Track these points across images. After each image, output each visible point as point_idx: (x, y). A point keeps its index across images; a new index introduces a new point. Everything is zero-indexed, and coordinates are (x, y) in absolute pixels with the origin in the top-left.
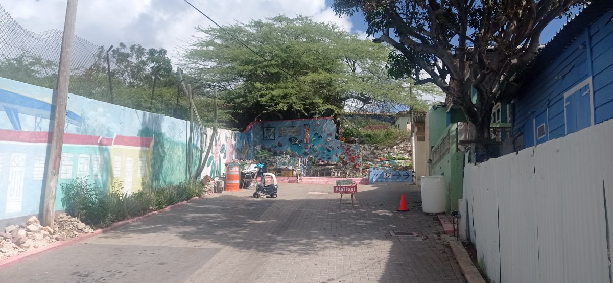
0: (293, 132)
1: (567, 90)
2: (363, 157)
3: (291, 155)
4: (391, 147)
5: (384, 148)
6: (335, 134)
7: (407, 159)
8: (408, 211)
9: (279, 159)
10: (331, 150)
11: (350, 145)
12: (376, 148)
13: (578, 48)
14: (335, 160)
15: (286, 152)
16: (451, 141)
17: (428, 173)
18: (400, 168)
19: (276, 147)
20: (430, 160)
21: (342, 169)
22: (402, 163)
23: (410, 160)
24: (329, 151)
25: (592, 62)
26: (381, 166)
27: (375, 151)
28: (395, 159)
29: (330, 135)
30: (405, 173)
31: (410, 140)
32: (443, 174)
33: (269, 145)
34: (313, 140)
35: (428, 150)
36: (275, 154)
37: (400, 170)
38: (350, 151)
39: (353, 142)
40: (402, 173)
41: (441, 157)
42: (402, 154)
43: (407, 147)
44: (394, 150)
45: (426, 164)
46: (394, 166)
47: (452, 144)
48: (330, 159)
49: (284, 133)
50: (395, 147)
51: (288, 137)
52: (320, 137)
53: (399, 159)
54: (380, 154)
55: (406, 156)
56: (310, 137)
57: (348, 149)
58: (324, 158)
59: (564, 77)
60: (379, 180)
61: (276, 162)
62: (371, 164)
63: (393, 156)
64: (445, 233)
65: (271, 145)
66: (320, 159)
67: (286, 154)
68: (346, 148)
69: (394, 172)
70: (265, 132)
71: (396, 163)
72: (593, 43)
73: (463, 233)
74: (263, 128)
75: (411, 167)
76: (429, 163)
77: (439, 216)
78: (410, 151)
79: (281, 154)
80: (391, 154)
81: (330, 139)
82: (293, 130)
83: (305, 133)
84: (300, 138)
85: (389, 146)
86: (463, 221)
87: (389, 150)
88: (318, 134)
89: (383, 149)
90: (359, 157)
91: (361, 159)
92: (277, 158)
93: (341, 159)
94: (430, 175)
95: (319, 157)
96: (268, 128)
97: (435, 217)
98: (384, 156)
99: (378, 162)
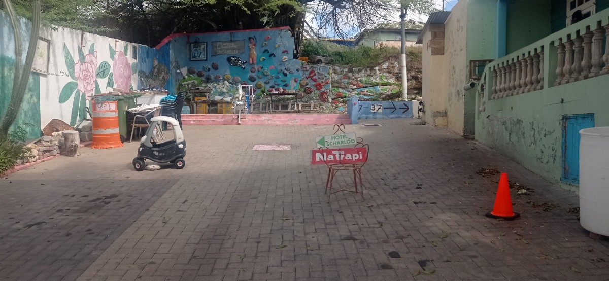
0: (233, 49)
2: (333, 82)
3: (231, 81)
4: (372, 68)
5: (362, 70)
6: (292, 51)
7: (393, 84)
9: (215, 87)
10: (288, 73)
11: (315, 66)
12: (351, 71)
14: (293, 87)
15: (223, 78)
18: (384, 96)
19: (209, 70)
21: (303, 100)
22: (387, 90)
23: (397, 85)
24: (285, 75)
26: (358, 94)
27: (350, 74)
28: (377, 84)
29: (286, 52)
30: (402, 104)
33: (198, 67)
34: (261, 60)
36: (208, 80)
38: (315, 75)
39: (319, 62)
40: (398, 104)
42: (386, 77)
43: (395, 67)
44: (375, 73)
46: (376, 94)
48: (286, 85)
49: (221, 50)
50: (377, 68)
51: (226, 56)
52: (272, 55)
53: (383, 85)
54: (357, 78)
55: (392, 81)
56: (258, 55)
57: (312, 72)
58: (278, 85)
60: (364, 115)
61: (209, 91)
62: (344, 92)
63: (374, 81)
65: (202, 67)
66: (272, 87)
67: (224, 80)
68: (310, 71)
69: (386, 105)
70: (193, 49)
71: (378, 90)
74: (189, 43)
78: (400, 73)
79: (217, 80)
80: (372, 78)
81: (285, 57)
82: (234, 45)
83: (250, 50)
84: (243, 58)
85: (368, 67)
87: (369, 71)
88: (268, 52)
89: (360, 71)
90: (327, 83)
91: (331, 85)
92: (210, 85)
93: (302, 86)
95: (272, 83)
96: (197, 43)
98: (361, 81)
99: (353, 89)
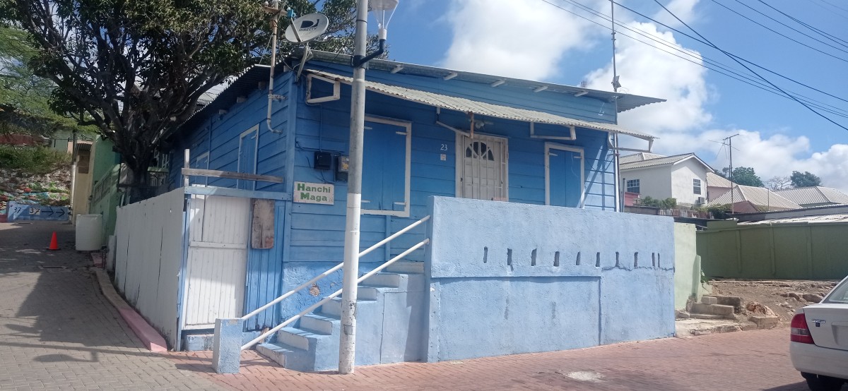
1: (199, 155)
4: (43, 175)
5: (31, 176)
7: (64, 192)
8: (60, 249)
12: (20, 175)
13: (204, 130)
16: (112, 181)
17: (88, 211)
18: (53, 202)
20: (91, 196)
22: (56, 197)
23: (67, 193)
25: (211, 141)
26: (25, 199)
27: (18, 178)
28: (47, 191)
30: (60, 209)
31: (69, 168)
32: (102, 213)
35: (91, 185)
37: (52, 205)
40: (55, 209)
41: (103, 196)
42: (57, 185)
43: (66, 176)
44: (46, 179)
45: (86, 200)
46: (44, 200)
47: (113, 184)
50: (48, 175)
53: (52, 191)
54: (25, 183)
55: (63, 188)
59: (198, 145)
60: (22, 217)
62: (10, 195)
63: (43, 187)
64: (94, 266)
69: (44, 208)
71: (47, 196)
72: (213, 128)
73: (110, 264)
75: (68, 202)
76: (90, 199)
77: (92, 254)
78: (69, 182)
80: (42, 184)
85: (38, 173)
86: (110, 255)
87: (39, 178)
89: (29, 176)
94: (90, 213)
97: (88, 255)
98: (30, 186)
99: (20, 193)
